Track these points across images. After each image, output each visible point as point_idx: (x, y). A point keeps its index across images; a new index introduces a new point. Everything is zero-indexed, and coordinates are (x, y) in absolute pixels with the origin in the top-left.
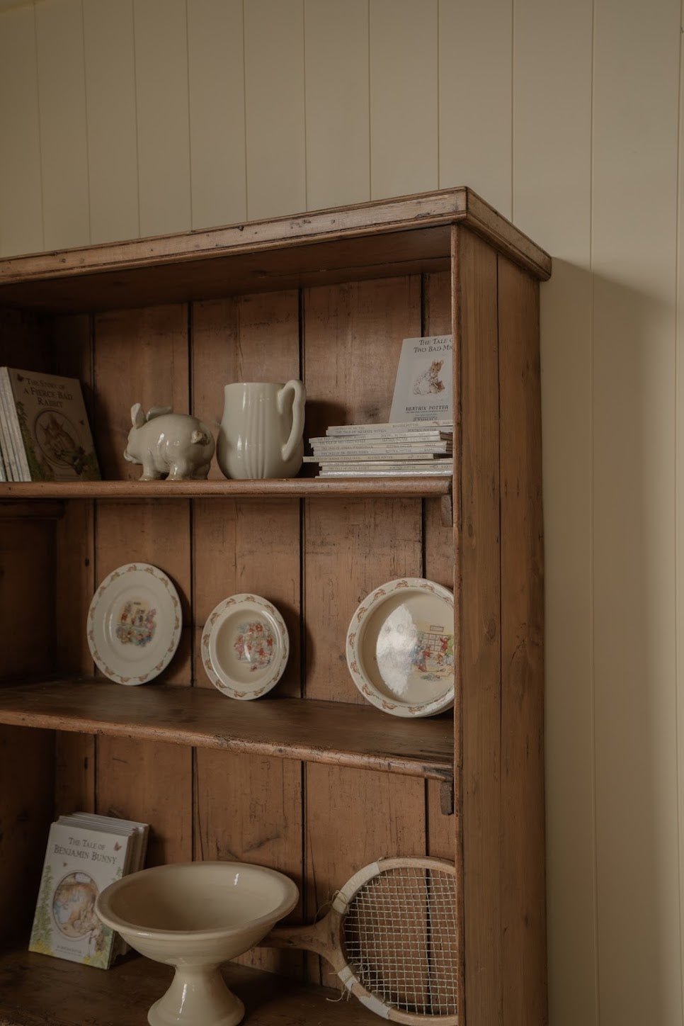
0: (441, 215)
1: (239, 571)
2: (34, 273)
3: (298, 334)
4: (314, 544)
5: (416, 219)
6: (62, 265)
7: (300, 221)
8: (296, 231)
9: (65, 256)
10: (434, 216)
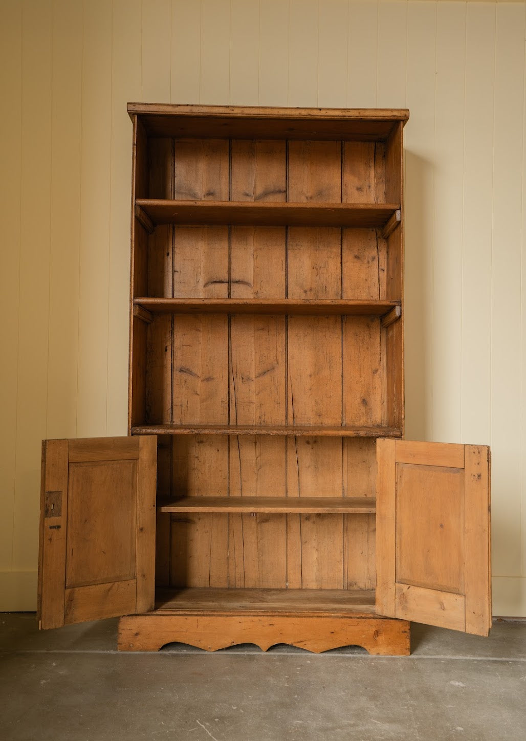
0: (400, 117)
1: (255, 256)
2: (215, 113)
3: (285, 158)
4: (292, 245)
5: (391, 117)
6: (232, 112)
7: (346, 111)
8: (344, 114)
9: (233, 108)
10: (397, 117)
